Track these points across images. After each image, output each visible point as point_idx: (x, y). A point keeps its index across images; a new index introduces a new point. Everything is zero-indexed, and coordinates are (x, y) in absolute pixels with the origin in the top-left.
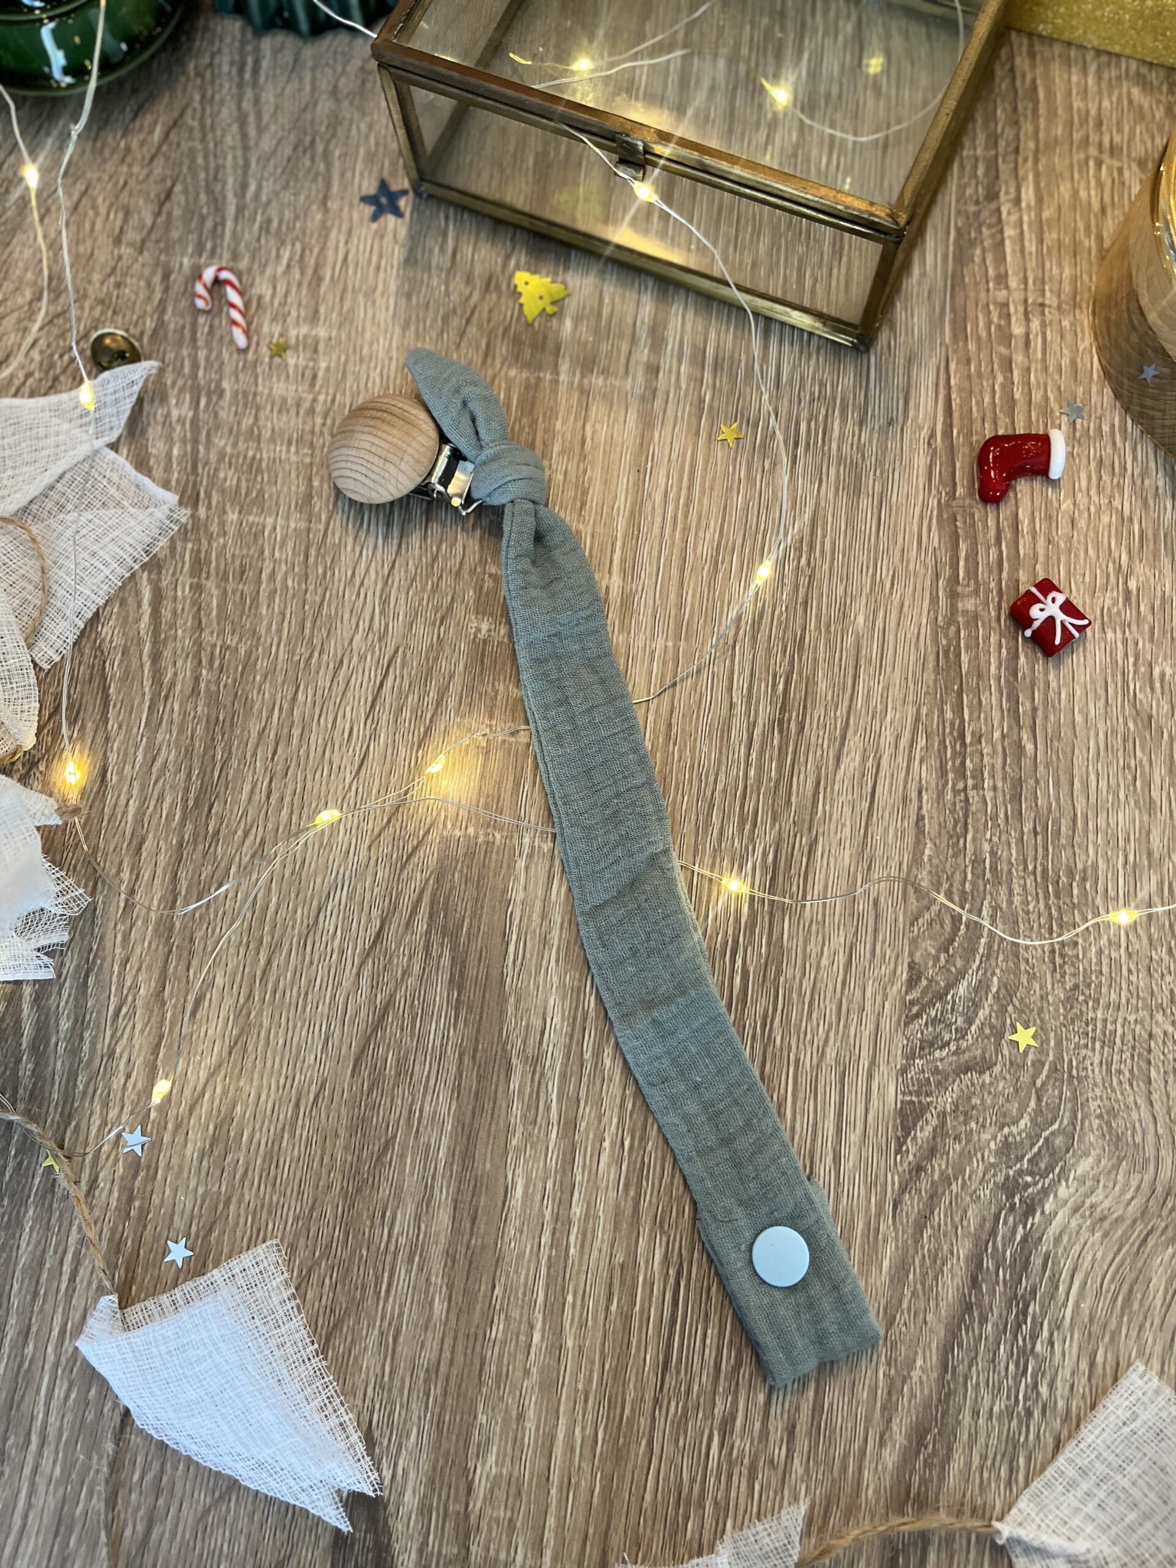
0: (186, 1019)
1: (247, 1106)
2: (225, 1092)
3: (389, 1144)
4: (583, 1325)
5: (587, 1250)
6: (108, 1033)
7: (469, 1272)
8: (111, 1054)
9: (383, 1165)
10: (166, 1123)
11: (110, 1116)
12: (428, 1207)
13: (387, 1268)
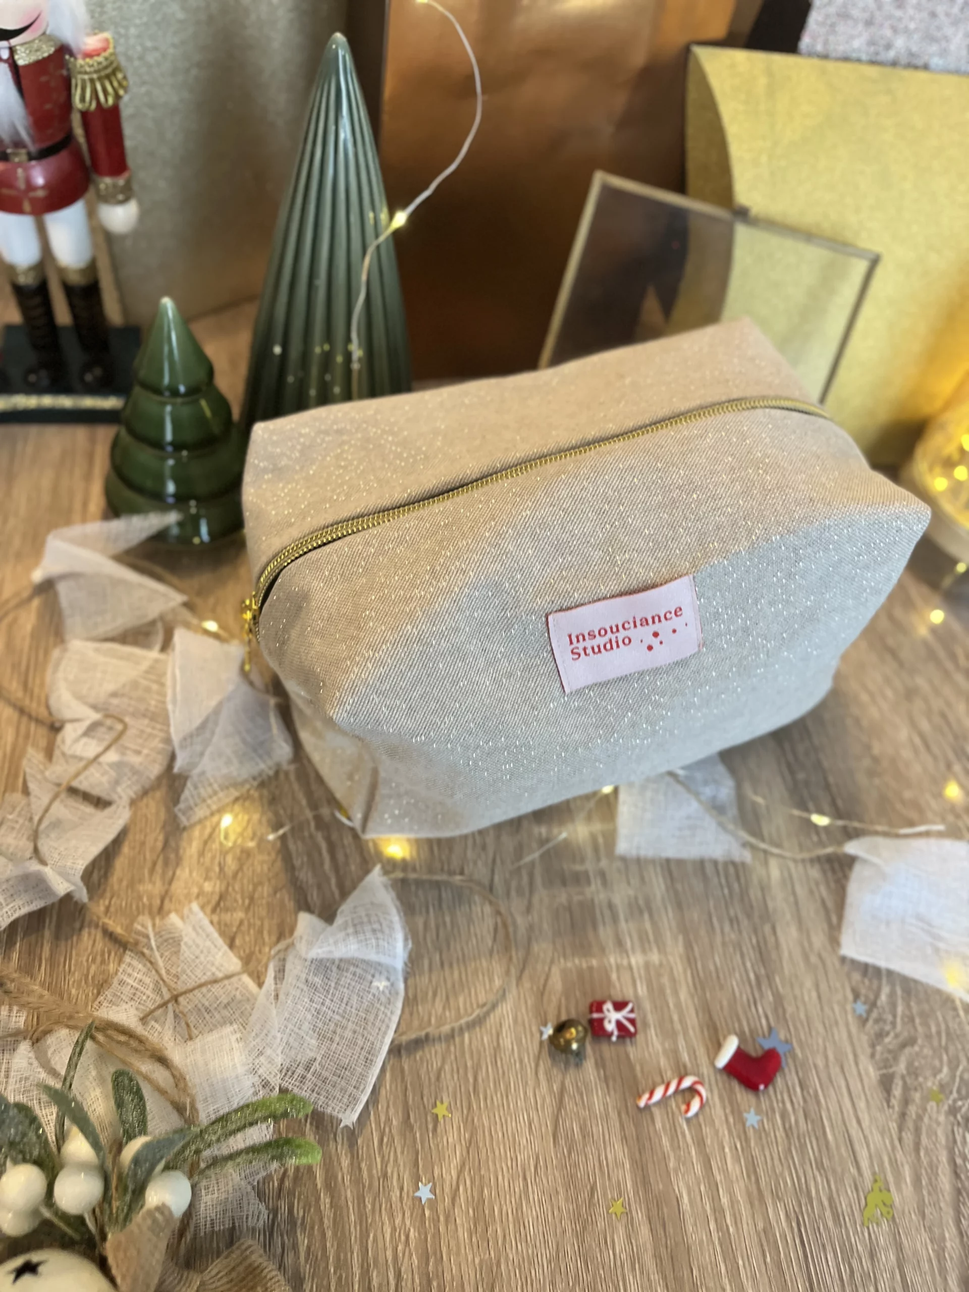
0: (431, 1135)
1: (491, 1187)
2: (473, 1182)
3: (593, 1189)
4: (754, 1278)
5: (739, 1225)
6: (378, 1160)
7: (673, 1265)
8: (385, 1175)
9: (594, 1205)
10: (439, 1218)
11: (397, 1222)
12: (632, 1226)
13: (620, 1279)
